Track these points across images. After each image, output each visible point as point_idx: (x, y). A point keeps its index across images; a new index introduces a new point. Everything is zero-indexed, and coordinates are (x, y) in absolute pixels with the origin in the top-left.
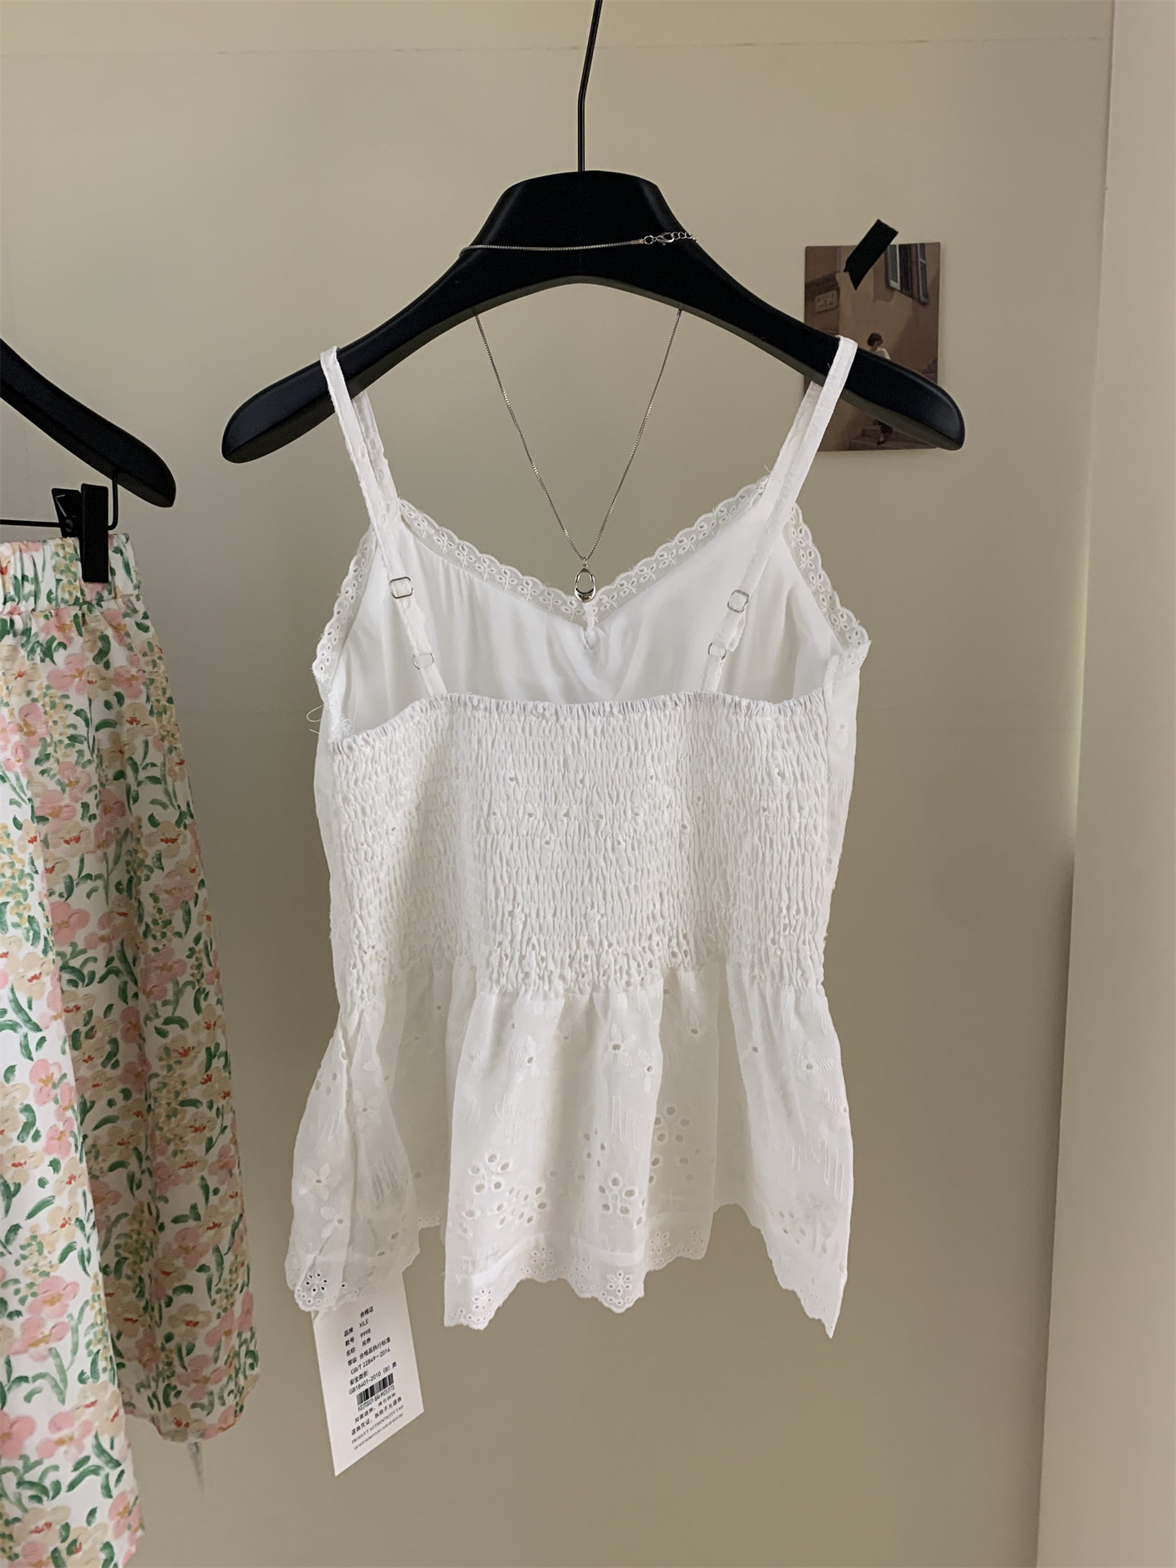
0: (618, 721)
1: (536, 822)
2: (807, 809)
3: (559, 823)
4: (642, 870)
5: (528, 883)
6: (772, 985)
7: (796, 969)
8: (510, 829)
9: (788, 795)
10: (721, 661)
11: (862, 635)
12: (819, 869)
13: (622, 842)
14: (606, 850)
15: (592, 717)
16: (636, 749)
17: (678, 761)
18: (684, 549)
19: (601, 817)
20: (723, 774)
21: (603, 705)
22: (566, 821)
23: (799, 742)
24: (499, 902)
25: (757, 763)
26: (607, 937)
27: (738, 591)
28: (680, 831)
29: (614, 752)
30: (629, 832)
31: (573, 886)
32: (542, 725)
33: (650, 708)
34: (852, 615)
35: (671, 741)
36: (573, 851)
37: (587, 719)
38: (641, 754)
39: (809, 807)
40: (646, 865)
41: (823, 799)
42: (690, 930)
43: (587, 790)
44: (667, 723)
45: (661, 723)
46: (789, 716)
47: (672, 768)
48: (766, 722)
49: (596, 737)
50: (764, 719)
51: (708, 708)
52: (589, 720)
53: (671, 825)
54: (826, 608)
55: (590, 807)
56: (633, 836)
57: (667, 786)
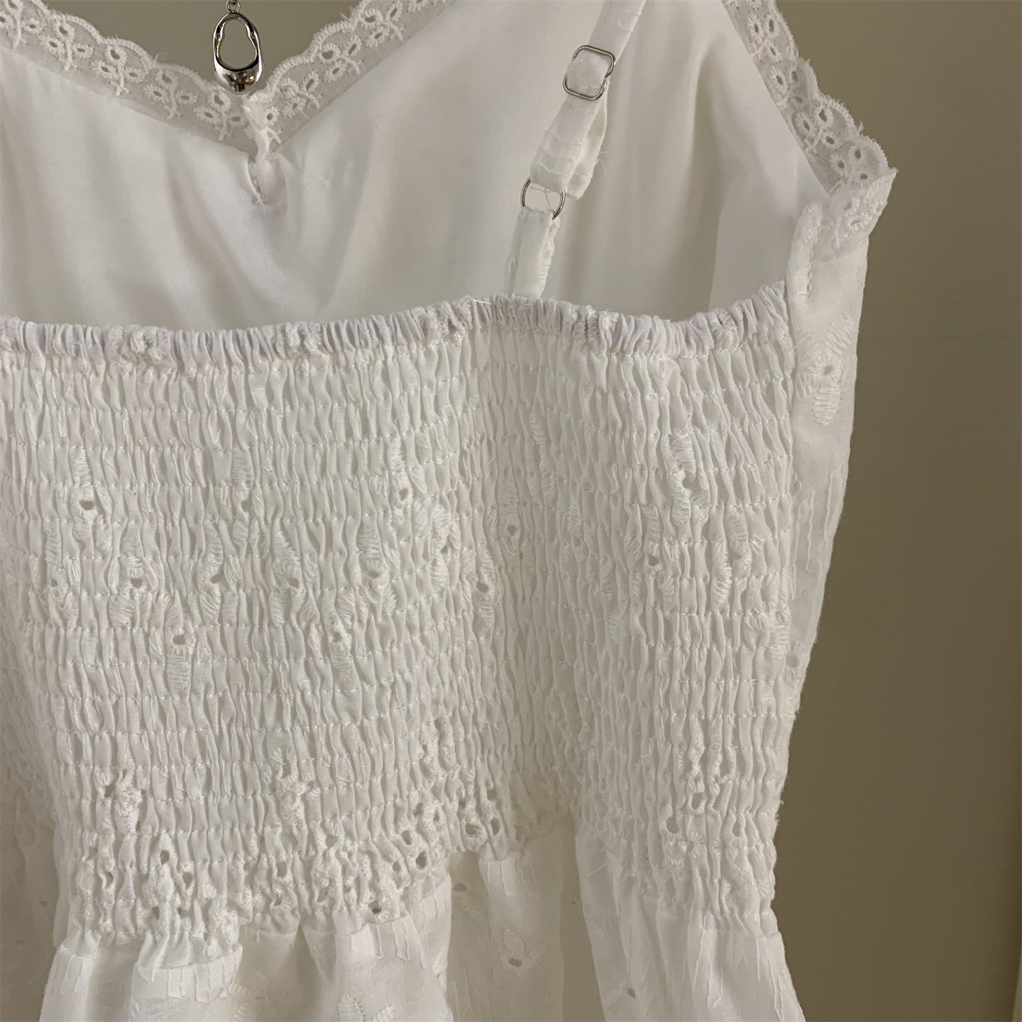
0: (321, 368)
1: (151, 597)
2: (748, 559)
3: (203, 598)
4: (393, 686)
5: (143, 725)
6: (670, 905)
7: (720, 882)
8: (91, 610)
9: (706, 528)
10: (551, 222)
11: (873, 161)
12: (772, 682)
13: (344, 634)
14: (310, 652)
15: (260, 360)
16: (366, 431)
17: (463, 453)
19: (295, 583)
20: (561, 480)
21: (283, 331)
22: (217, 593)
23: (732, 409)
24: (83, 768)
25: (639, 457)
26: (323, 825)
27: (588, 48)
28: (476, 597)
29: (315, 440)
30: (359, 611)
31: (244, 728)
32: (146, 381)
33: (392, 337)
34: (845, 114)
35: (443, 411)
36: (238, 654)
37: (250, 367)
38: (378, 441)
39: (753, 552)
40: (402, 674)
41: (782, 533)
42: (502, 779)
43: (260, 524)
44: (434, 373)
45: (419, 372)
46: (707, 348)
47: (449, 469)
48: (658, 364)
49: (273, 408)
50: (651, 360)
51: (526, 335)
52: (254, 365)
53: (454, 588)
54: (786, 100)
55: (270, 560)
56: (369, 622)
57: (440, 508)
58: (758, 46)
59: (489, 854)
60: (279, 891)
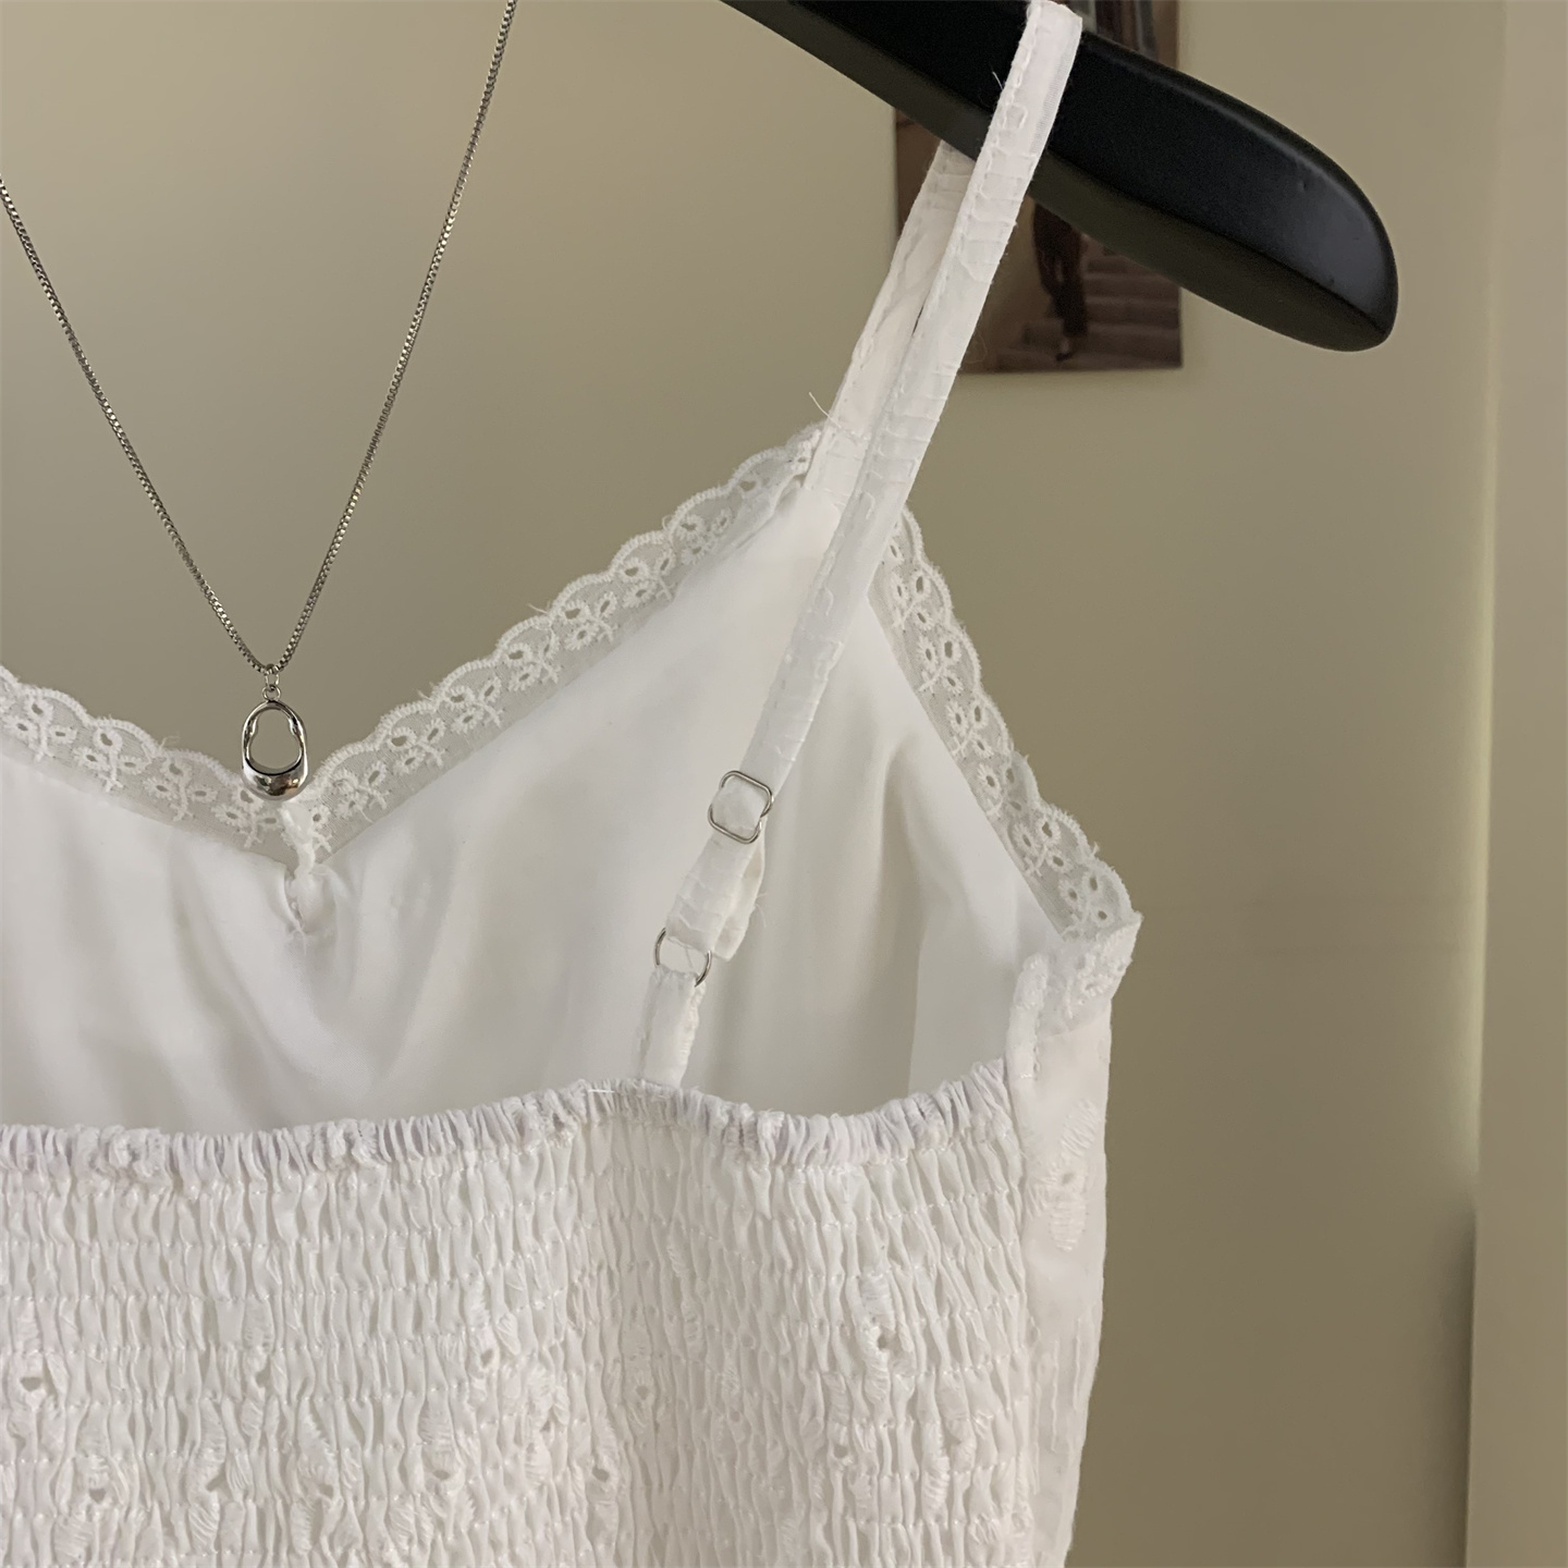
0: (374, 1182)
1: (117, 1514)
2: (970, 1445)
3: (194, 1514)
8: (27, 1542)
9: (912, 1403)
10: (693, 990)
11: (1111, 896)
15: (289, 1175)
16: (434, 1270)
17: (573, 1289)
18: (582, 635)
19: (328, 1491)
20: (711, 1328)
21: (324, 1135)
22: (215, 1505)
23: (940, 1233)
25: (816, 1308)
27: (738, 774)
28: (591, 1489)
29: (362, 1284)
30: (420, 1529)
32: (128, 1204)
33: (476, 1141)
34: (1075, 828)
35: (545, 1236)
37: (276, 1184)
38: (451, 1285)
39: (978, 1436)
41: (1017, 1403)
43: (280, 1405)
44: (531, 1183)
45: (511, 1184)
46: (906, 1151)
47: (552, 1315)
48: (839, 1181)
49: (305, 1240)
50: (830, 1172)
51: (661, 1132)
52: (281, 1181)
53: (559, 1478)
54: (999, 806)
55: (293, 1456)
56: (434, 1543)
57: (539, 1369)
58: (961, 741)
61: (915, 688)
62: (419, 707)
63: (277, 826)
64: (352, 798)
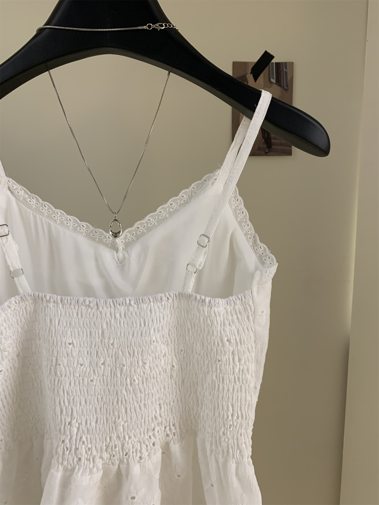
0: (134, 309)
1: (85, 369)
3: (99, 369)
4: (148, 394)
5: (80, 404)
6: (223, 457)
7: (237, 450)
8: (69, 373)
9: (233, 352)
10: (194, 275)
11: (273, 260)
12: (250, 394)
13: (136, 380)
14: (127, 385)
15: (118, 307)
16: (145, 325)
17: (169, 330)
18: (173, 208)
19: (124, 366)
20: (195, 338)
21: (125, 299)
22: (103, 368)
23: (238, 321)
24: (63, 417)
25: (215, 334)
26: (128, 433)
27: (203, 235)
28: (171, 369)
29: (131, 327)
30: (140, 373)
31: (108, 405)
32: (88, 312)
33: (153, 301)
34: (266, 247)
35: (165, 319)
36: (107, 385)
37: (116, 308)
38: (148, 328)
39: (245, 359)
40: (151, 391)
41: (252, 354)
42: (177, 421)
43: (115, 349)
44: (163, 310)
45: (159, 309)
46: (232, 306)
47: (165, 335)
48: (220, 310)
49: (121, 319)
50: (218, 309)
51: (187, 301)
52: (117, 308)
53: (165, 366)
54: (252, 243)
55: (117, 359)
56: (143, 376)
57: (163, 345)
58: (245, 230)
59: (172, 442)
60: (114, 453)
61: (236, 220)
62: (142, 221)
63: (115, 243)
64: (129, 238)
